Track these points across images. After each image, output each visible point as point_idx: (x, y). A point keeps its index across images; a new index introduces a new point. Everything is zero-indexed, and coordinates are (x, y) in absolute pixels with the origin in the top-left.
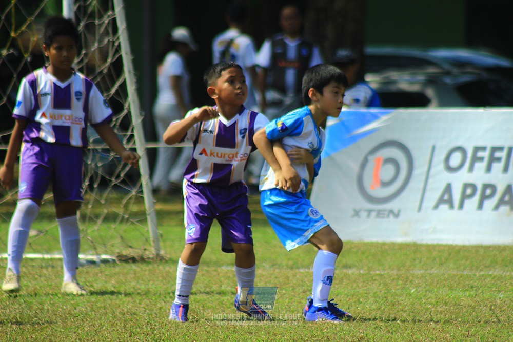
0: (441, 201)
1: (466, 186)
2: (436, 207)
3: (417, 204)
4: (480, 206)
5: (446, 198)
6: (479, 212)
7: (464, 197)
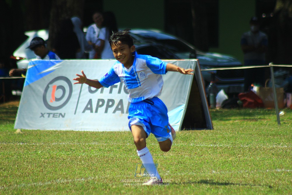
0: (86, 108)
1: (99, 100)
2: (84, 112)
3: (75, 110)
4: (106, 111)
5: (89, 107)
6: (106, 114)
7: (98, 106)
